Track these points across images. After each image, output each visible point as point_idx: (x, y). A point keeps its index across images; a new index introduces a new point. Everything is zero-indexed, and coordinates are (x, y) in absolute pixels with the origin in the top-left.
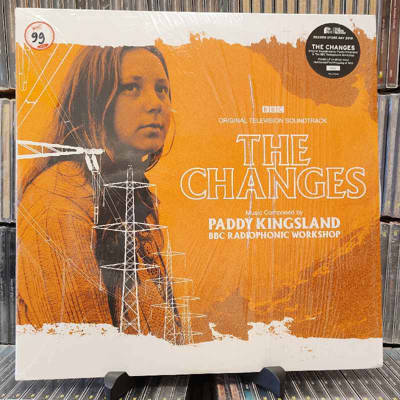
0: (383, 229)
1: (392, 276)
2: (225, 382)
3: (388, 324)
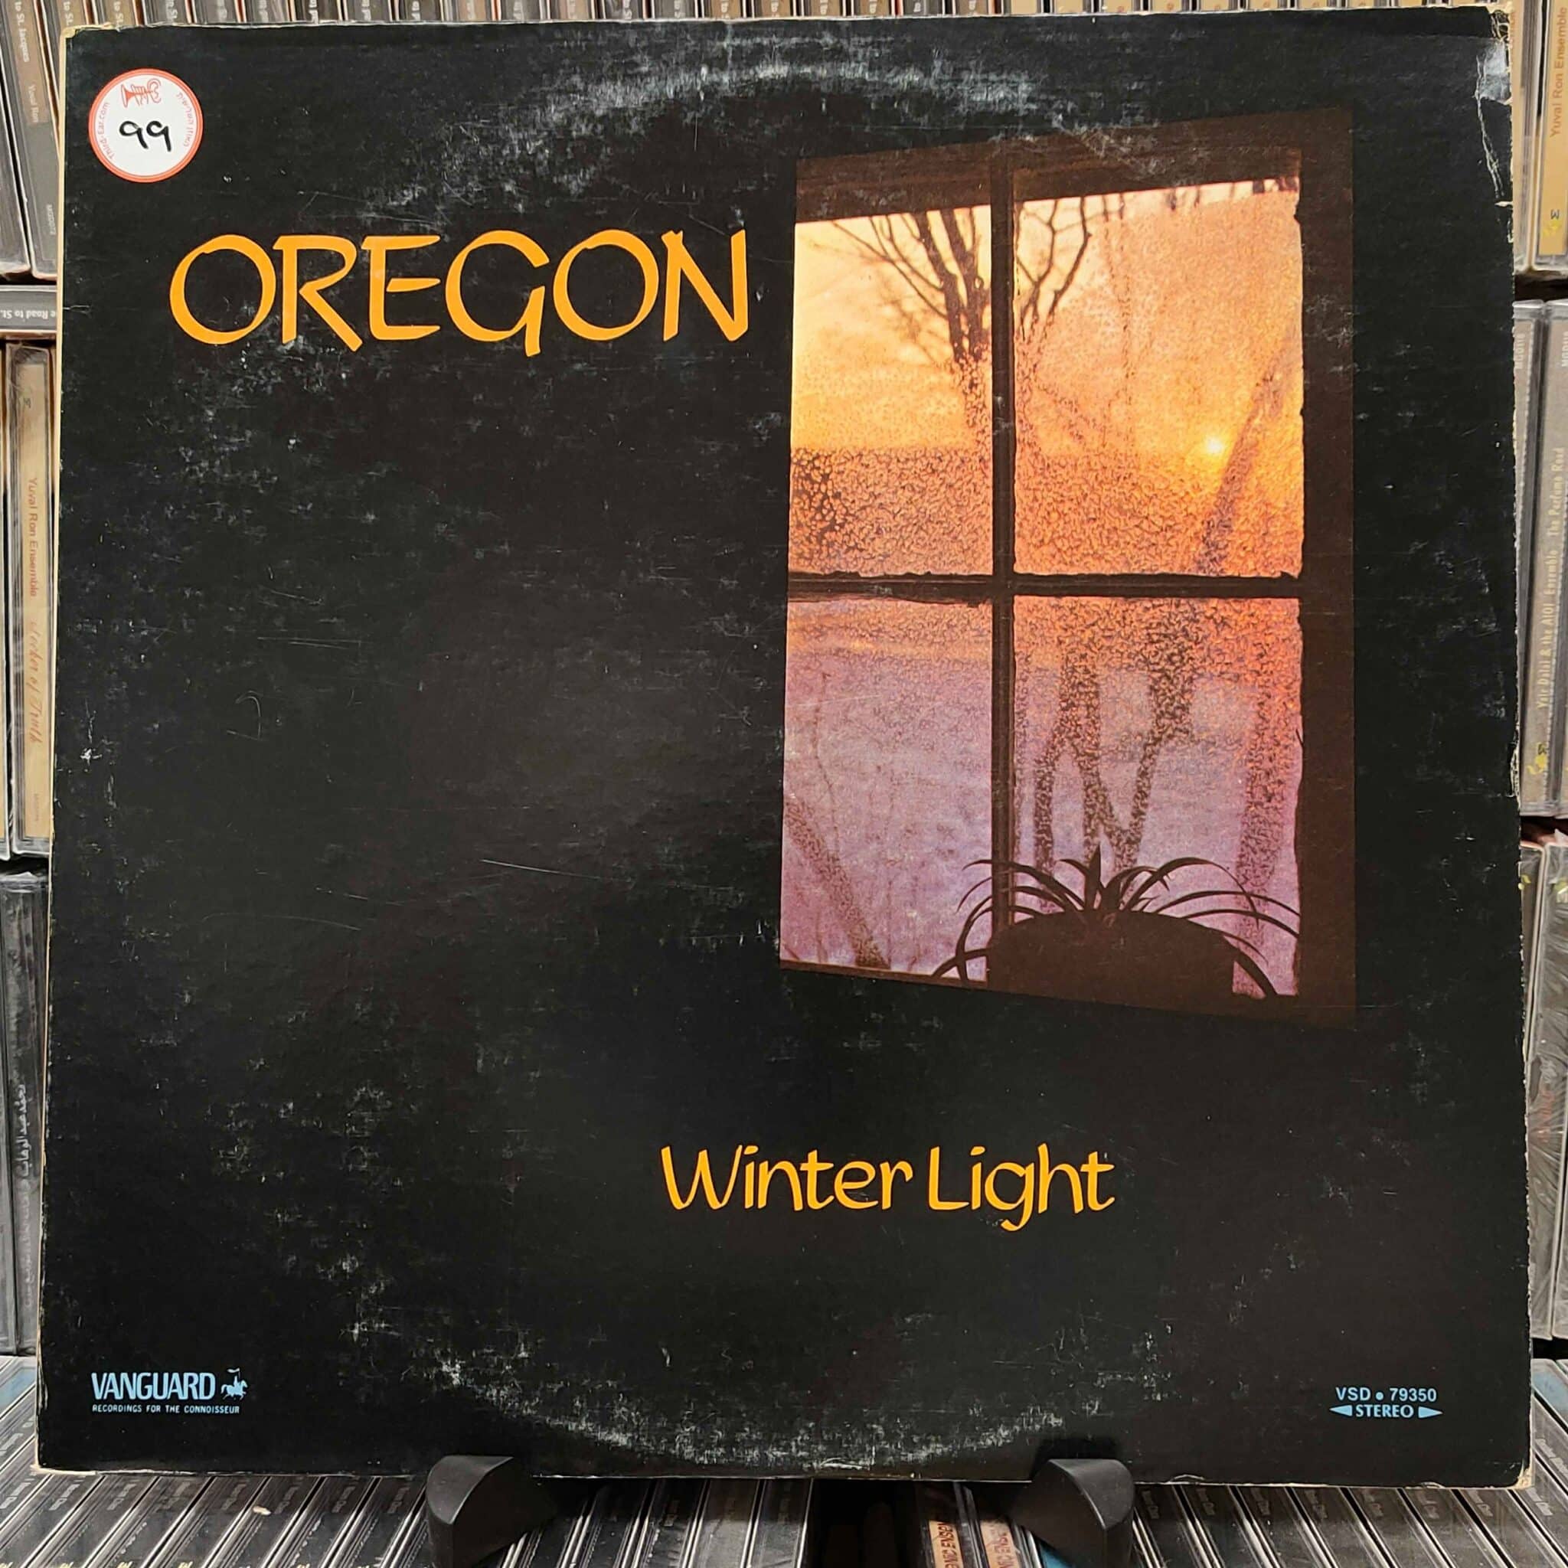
2: (962, 1511)
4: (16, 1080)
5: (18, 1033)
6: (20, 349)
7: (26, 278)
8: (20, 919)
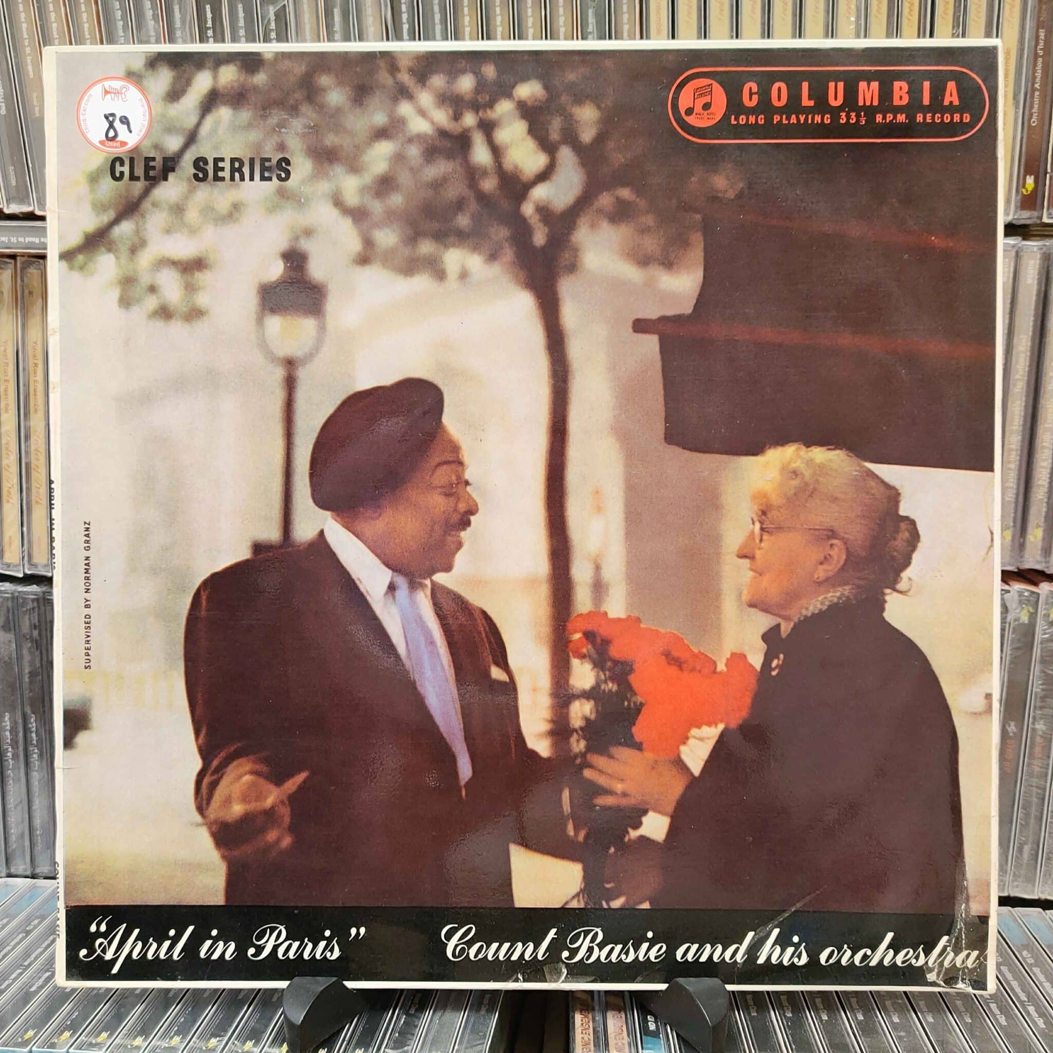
0: (1021, 602)
1: (1040, 726)
2: (596, 1006)
3: (1027, 848)
4: (29, 712)
5: (31, 682)
6: (26, 261)
7: (31, 217)
8: (30, 614)
